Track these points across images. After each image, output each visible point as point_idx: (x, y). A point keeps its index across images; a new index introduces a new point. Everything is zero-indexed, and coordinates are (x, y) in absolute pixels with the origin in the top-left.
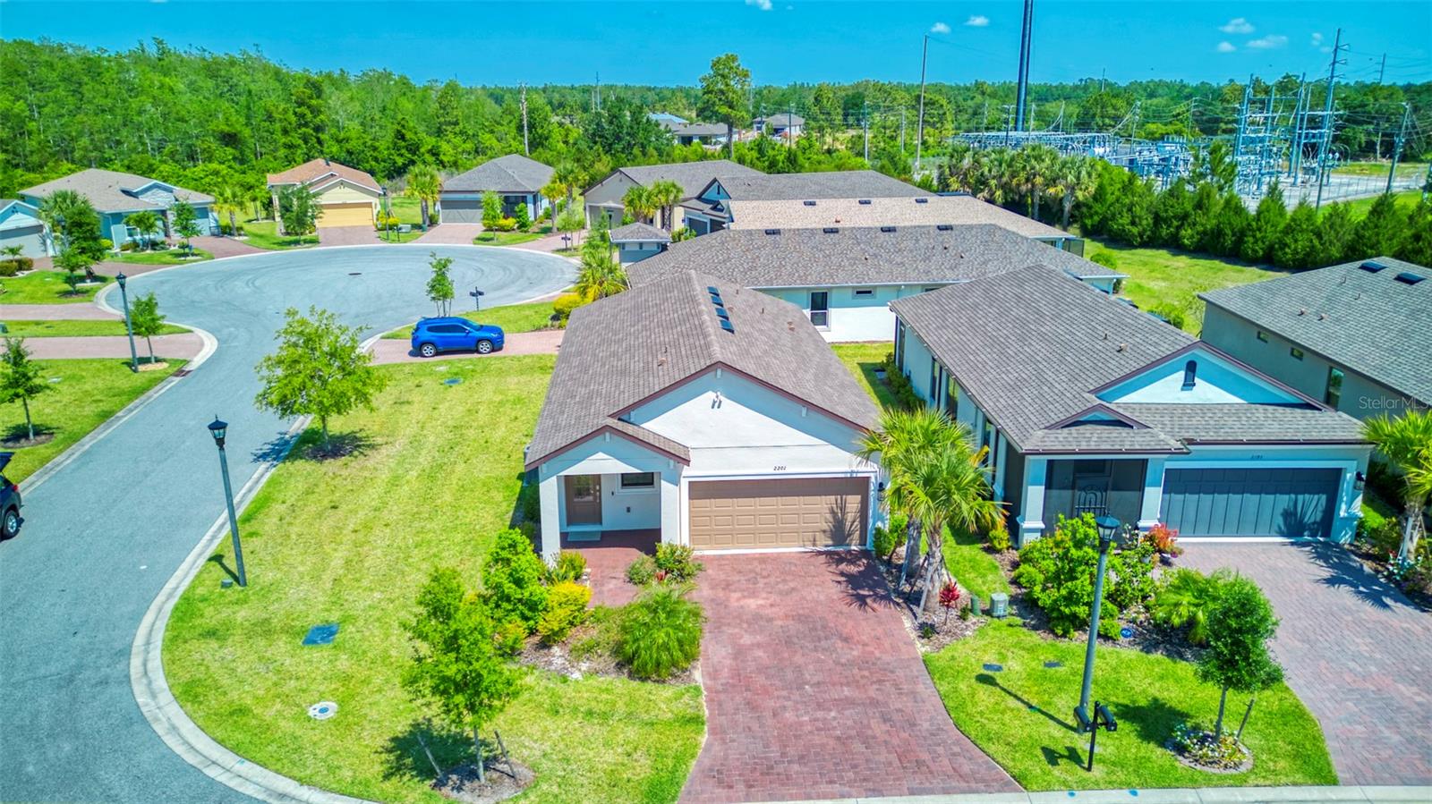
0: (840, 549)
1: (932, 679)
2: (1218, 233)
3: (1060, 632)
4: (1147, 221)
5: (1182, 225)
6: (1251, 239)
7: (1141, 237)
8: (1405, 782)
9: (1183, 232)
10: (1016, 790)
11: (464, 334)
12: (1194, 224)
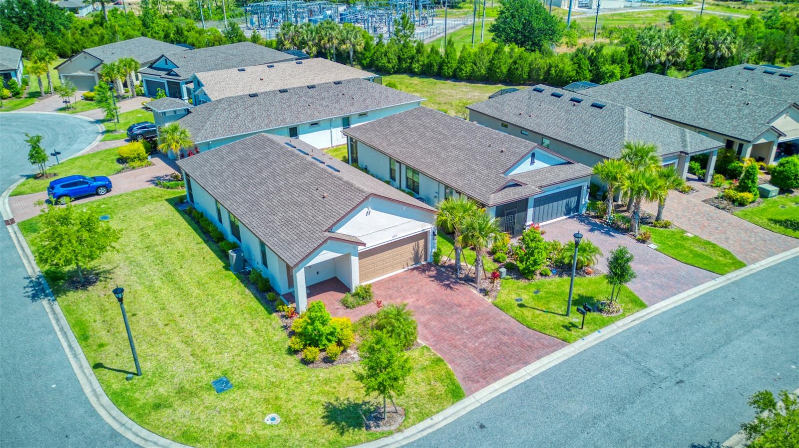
0: (418, 265)
1: (504, 312)
2: (430, 65)
3: (531, 278)
4: (395, 61)
5: (412, 61)
6: (446, 67)
7: (394, 69)
8: (663, 300)
9: (414, 66)
10: (566, 345)
11: (87, 185)
12: (418, 61)
